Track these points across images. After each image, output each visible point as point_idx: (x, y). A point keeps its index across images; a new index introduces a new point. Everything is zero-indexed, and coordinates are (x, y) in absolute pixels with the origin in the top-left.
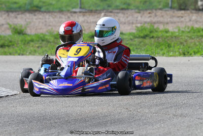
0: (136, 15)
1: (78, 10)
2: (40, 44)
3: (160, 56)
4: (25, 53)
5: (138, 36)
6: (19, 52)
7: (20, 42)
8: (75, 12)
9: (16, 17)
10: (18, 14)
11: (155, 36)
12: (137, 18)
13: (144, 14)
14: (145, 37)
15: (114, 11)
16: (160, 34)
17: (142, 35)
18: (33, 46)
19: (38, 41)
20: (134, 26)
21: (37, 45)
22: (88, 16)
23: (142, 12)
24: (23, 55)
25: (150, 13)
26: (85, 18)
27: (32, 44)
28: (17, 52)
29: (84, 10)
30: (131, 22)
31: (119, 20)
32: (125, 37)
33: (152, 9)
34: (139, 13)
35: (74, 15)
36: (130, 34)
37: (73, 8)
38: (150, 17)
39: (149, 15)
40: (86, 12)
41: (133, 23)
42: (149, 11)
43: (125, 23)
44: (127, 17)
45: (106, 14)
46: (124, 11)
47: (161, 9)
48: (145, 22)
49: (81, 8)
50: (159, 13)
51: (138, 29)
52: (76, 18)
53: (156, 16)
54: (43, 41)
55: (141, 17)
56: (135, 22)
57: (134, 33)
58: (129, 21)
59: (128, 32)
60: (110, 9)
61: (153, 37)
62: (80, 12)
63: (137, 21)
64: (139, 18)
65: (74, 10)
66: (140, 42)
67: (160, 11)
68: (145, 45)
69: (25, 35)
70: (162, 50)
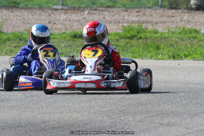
0: (123, 14)
1: (59, 7)
2: (18, 43)
3: (147, 59)
8: (56, 10)
11: (143, 37)
12: (124, 16)
13: (131, 12)
14: (132, 38)
15: (99, 9)
16: (148, 35)
17: (129, 35)
18: (9, 46)
19: (16, 40)
20: (120, 25)
21: (14, 45)
22: (70, 14)
23: (129, 10)
25: (137, 12)
26: (68, 16)
29: (66, 8)
30: (117, 20)
31: (104, 18)
33: (140, 8)
34: (127, 11)
35: (55, 12)
36: (116, 34)
37: (54, 5)
39: (137, 14)
40: (68, 10)
41: (119, 22)
42: (136, 10)
44: (113, 16)
45: (90, 11)
46: (109, 9)
47: (149, 8)
48: (133, 22)
49: (62, 5)
50: (148, 11)
51: (125, 30)
52: (58, 15)
53: (144, 15)
54: (20, 40)
55: (128, 16)
56: (121, 21)
57: (120, 34)
59: (114, 31)
60: (95, 7)
61: (140, 38)
62: (62, 9)
63: (123, 20)
64: (126, 17)
65: (55, 7)
66: (127, 44)
67: (149, 10)
68: (132, 46)
70: (150, 52)
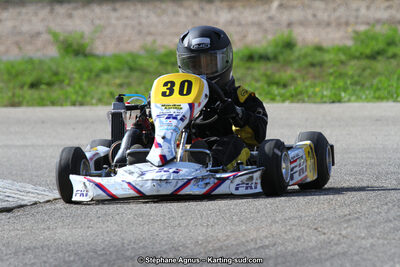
4: (88, 99)
5: (357, 54)
6: (74, 97)
7: (76, 76)
9: (70, 16)
10: (76, 8)
24: (82, 104)
27: (105, 77)
28: (67, 98)
32: (327, 57)
38: (389, 7)
43: (328, 24)
58: (339, 18)
69: (91, 59)
